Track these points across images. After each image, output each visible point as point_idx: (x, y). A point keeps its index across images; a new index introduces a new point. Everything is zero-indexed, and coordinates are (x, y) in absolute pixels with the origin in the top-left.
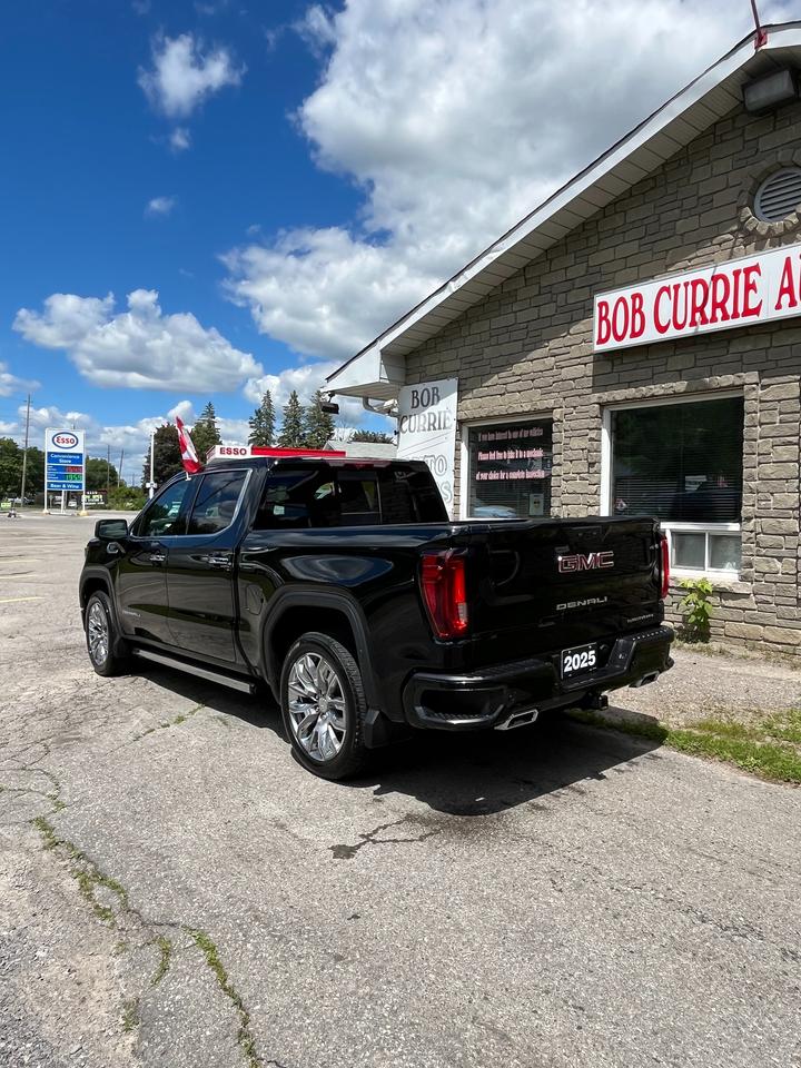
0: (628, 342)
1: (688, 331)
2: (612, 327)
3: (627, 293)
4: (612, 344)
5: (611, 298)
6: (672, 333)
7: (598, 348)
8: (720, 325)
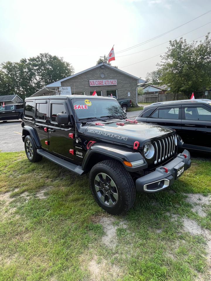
0: (93, 85)
1: (98, 85)
2: (92, 84)
3: (93, 81)
4: (92, 85)
5: (91, 81)
6: (97, 85)
7: (90, 86)
8: (101, 85)
